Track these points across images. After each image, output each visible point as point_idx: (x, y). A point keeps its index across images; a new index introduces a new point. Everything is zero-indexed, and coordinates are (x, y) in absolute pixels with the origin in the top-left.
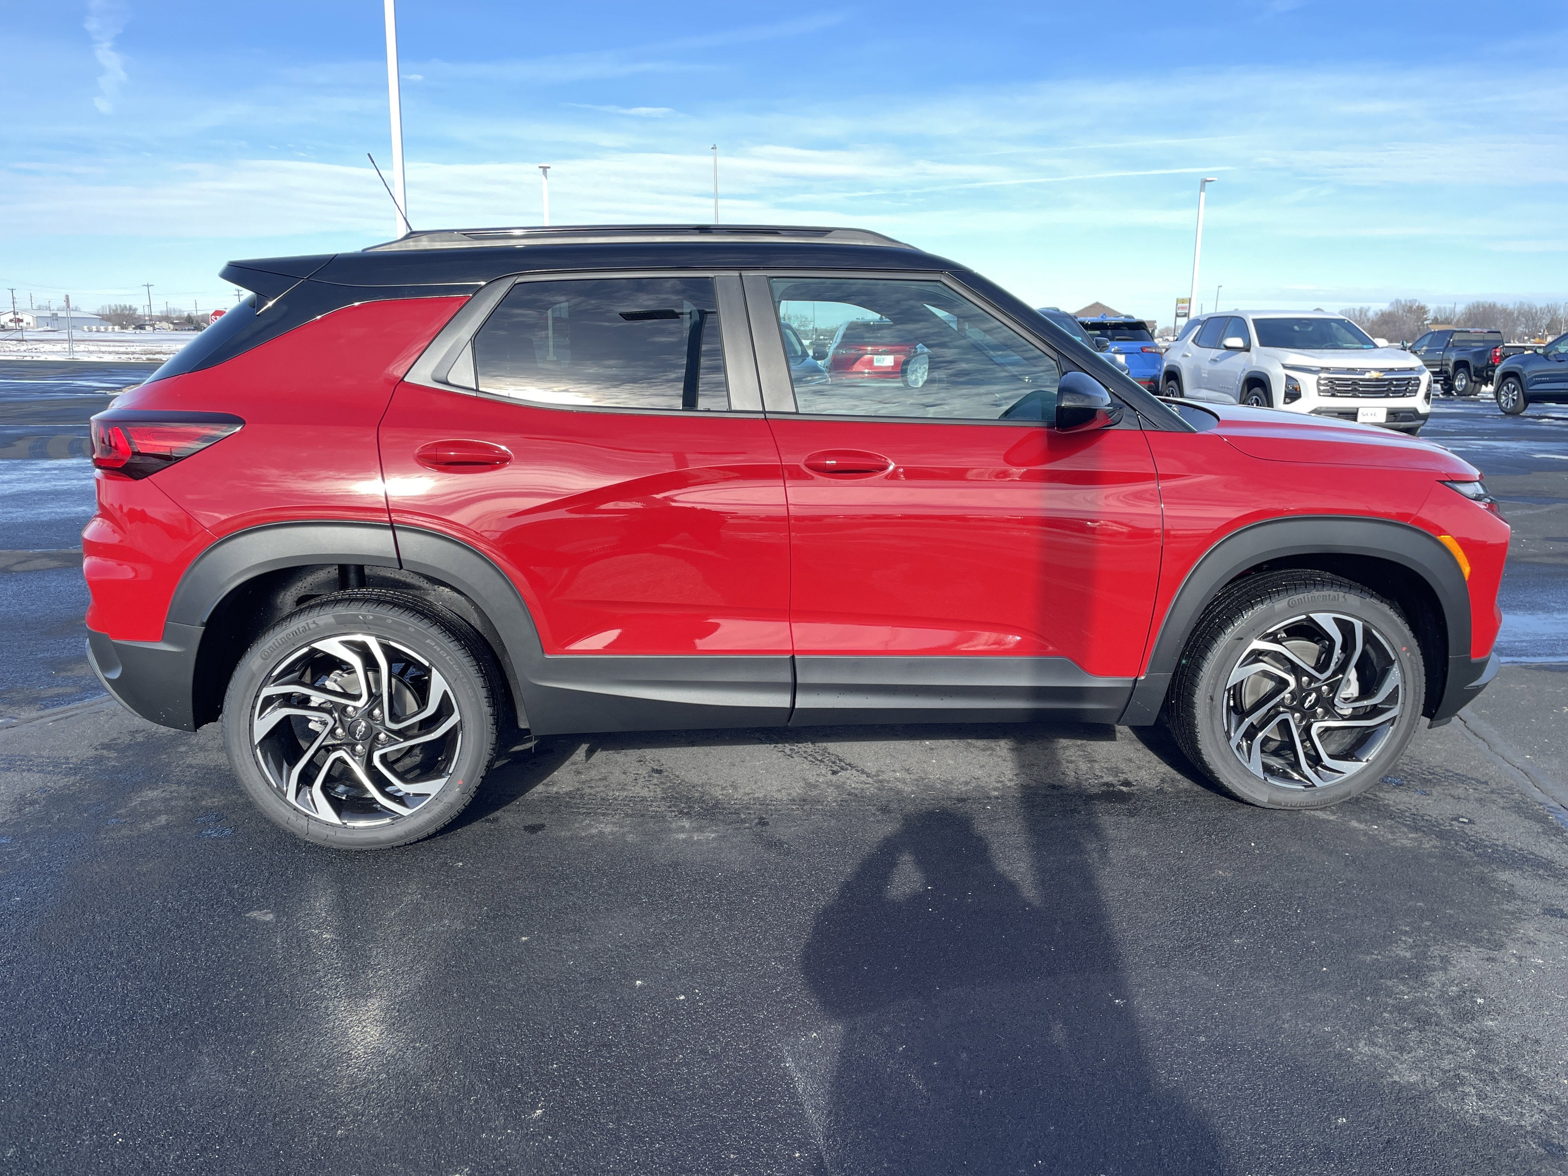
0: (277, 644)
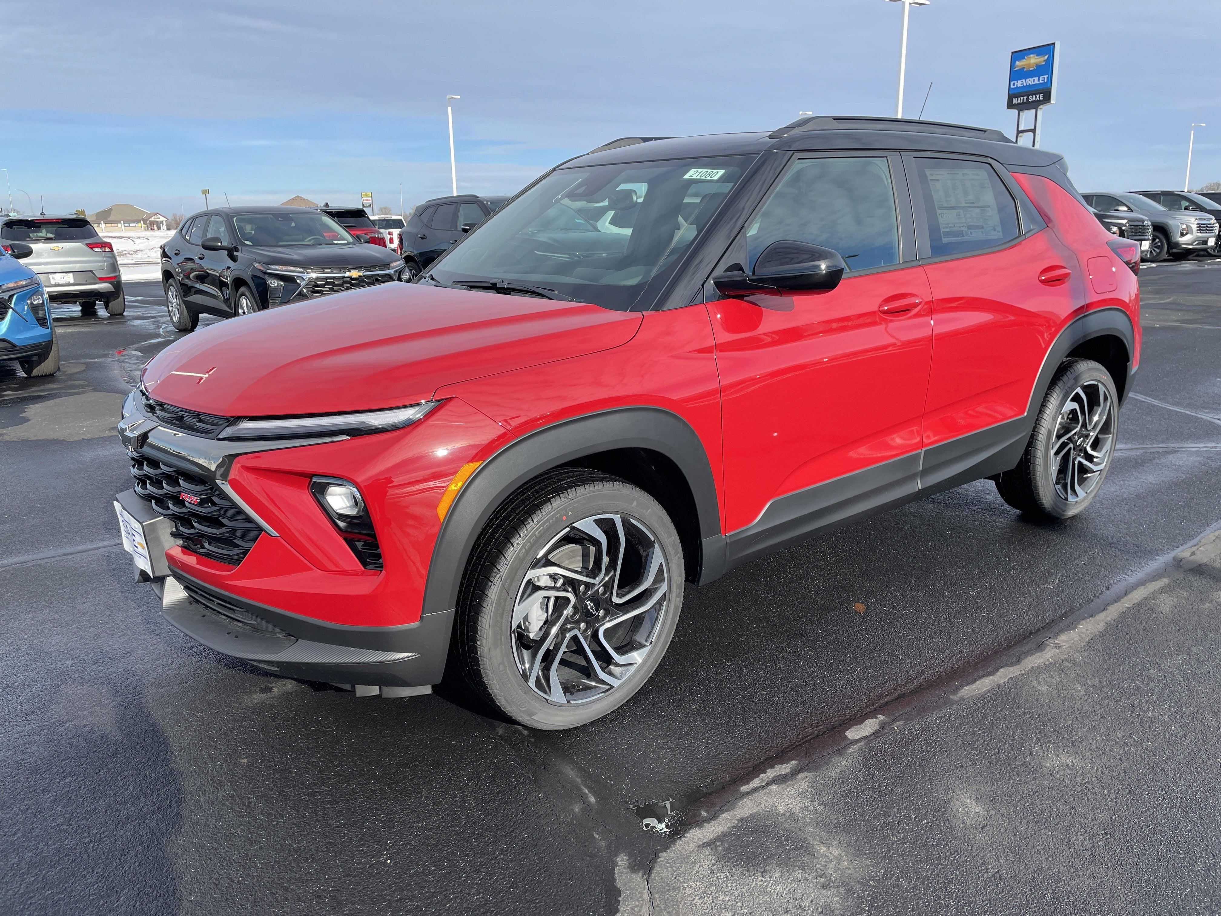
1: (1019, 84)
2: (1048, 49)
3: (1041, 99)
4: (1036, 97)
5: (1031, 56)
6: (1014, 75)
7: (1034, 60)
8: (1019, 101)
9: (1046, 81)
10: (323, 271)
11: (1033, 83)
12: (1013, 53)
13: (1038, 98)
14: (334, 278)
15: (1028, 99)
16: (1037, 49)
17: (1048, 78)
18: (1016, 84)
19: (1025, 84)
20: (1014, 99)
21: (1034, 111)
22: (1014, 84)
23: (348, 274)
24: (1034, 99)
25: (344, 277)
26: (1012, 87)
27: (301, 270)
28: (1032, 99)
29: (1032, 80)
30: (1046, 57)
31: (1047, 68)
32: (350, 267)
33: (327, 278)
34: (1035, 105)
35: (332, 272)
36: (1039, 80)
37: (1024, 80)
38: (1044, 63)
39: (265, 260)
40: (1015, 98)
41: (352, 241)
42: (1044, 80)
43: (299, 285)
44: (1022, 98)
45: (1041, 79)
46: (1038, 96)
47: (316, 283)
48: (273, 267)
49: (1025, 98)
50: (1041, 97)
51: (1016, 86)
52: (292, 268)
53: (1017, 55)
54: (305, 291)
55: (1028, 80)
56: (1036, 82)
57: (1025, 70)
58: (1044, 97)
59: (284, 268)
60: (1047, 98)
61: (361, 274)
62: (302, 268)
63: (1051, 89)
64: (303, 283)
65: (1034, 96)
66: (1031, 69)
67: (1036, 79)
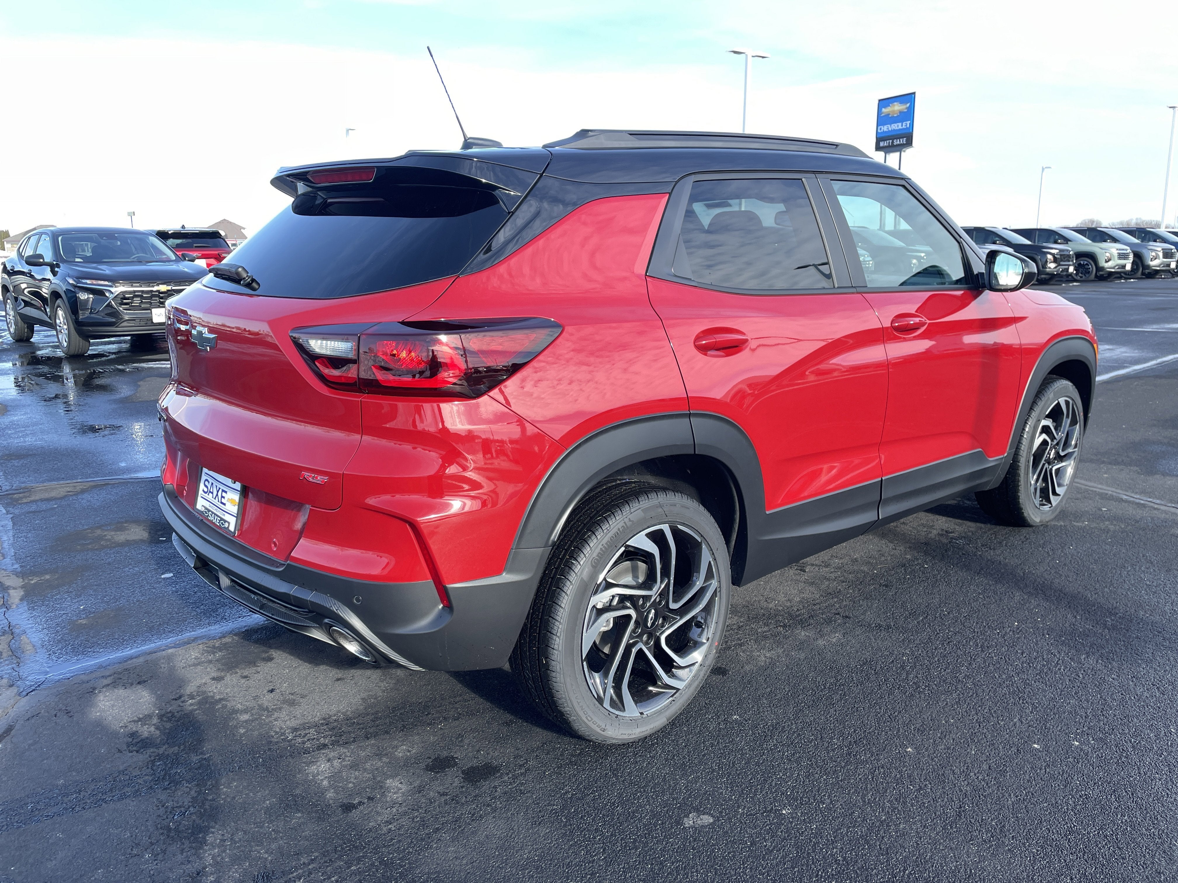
0: (603, 549)
1: (885, 128)
2: (909, 98)
3: (904, 142)
4: (900, 141)
5: (895, 103)
6: (881, 120)
7: (897, 108)
8: (885, 144)
9: (908, 126)
10: (132, 285)
11: (897, 128)
12: (880, 101)
13: (901, 142)
14: (142, 292)
15: (893, 142)
16: (899, 98)
17: (910, 124)
18: (882, 128)
19: (890, 129)
20: (881, 143)
21: (898, 153)
22: (881, 129)
23: (155, 288)
24: (898, 142)
25: (152, 291)
26: (879, 131)
27: (110, 284)
28: (897, 142)
29: (896, 125)
30: (908, 105)
31: (909, 115)
32: (162, 282)
33: (135, 292)
34: (899, 148)
35: (141, 286)
36: (902, 126)
37: (889, 126)
38: (906, 110)
39: (76, 274)
40: (882, 141)
41: (174, 258)
42: (907, 126)
43: (108, 298)
44: (888, 141)
45: (904, 124)
46: (901, 140)
47: (124, 296)
48: (84, 281)
49: (891, 141)
50: (904, 140)
51: (882, 131)
52: (102, 282)
53: (883, 103)
54: (113, 303)
55: (893, 125)
56: (900, 127)
57: (890, 116)
58: (906, 141)
59: (94, 282)
60: (909, 143)
61: (169, 288)
62: (111, 282)
63: (912, 134)
64: (112, 296)
65: (898, 140)
66: (895, 115)
67: (900, 124)
